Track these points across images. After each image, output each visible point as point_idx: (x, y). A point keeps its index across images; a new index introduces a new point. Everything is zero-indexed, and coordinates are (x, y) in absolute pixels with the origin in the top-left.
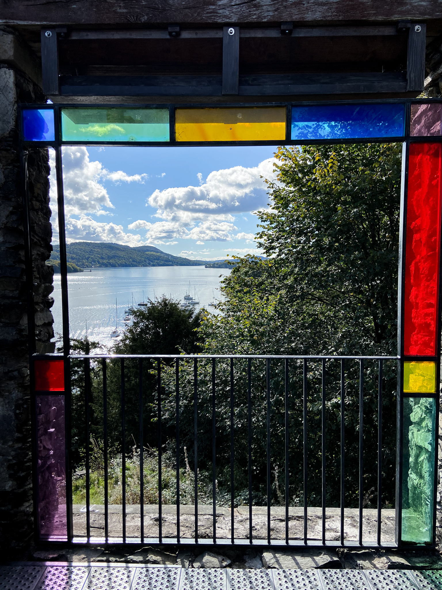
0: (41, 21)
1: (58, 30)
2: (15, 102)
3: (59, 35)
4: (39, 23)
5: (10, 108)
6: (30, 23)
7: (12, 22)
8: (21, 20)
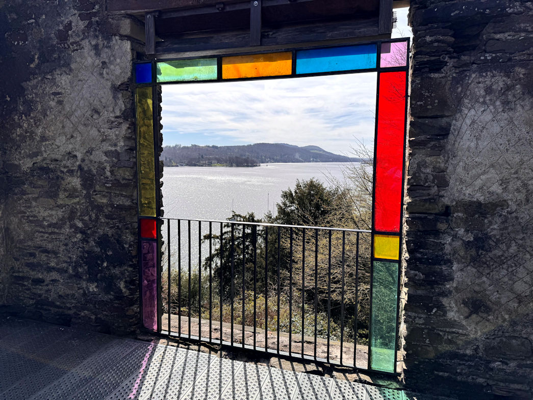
0: (144, 9)
1: (153, 14)
2: (131, 60)
3: (154, 16)
4: (143, 11)
5: (128, 64)
6: (138, 11)
7: (129, 12)
8: (133, 10)
